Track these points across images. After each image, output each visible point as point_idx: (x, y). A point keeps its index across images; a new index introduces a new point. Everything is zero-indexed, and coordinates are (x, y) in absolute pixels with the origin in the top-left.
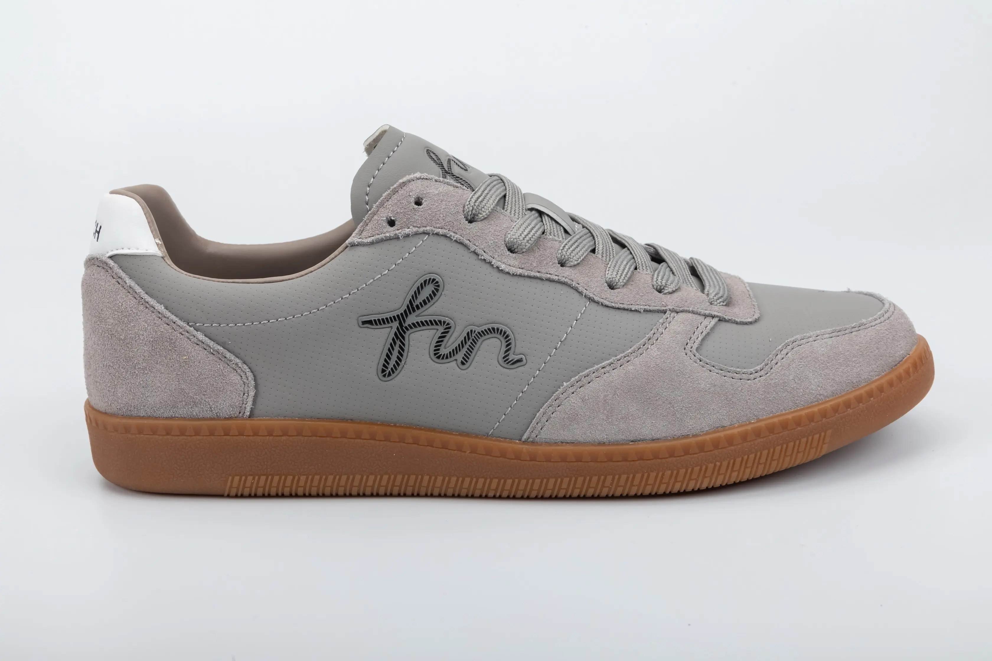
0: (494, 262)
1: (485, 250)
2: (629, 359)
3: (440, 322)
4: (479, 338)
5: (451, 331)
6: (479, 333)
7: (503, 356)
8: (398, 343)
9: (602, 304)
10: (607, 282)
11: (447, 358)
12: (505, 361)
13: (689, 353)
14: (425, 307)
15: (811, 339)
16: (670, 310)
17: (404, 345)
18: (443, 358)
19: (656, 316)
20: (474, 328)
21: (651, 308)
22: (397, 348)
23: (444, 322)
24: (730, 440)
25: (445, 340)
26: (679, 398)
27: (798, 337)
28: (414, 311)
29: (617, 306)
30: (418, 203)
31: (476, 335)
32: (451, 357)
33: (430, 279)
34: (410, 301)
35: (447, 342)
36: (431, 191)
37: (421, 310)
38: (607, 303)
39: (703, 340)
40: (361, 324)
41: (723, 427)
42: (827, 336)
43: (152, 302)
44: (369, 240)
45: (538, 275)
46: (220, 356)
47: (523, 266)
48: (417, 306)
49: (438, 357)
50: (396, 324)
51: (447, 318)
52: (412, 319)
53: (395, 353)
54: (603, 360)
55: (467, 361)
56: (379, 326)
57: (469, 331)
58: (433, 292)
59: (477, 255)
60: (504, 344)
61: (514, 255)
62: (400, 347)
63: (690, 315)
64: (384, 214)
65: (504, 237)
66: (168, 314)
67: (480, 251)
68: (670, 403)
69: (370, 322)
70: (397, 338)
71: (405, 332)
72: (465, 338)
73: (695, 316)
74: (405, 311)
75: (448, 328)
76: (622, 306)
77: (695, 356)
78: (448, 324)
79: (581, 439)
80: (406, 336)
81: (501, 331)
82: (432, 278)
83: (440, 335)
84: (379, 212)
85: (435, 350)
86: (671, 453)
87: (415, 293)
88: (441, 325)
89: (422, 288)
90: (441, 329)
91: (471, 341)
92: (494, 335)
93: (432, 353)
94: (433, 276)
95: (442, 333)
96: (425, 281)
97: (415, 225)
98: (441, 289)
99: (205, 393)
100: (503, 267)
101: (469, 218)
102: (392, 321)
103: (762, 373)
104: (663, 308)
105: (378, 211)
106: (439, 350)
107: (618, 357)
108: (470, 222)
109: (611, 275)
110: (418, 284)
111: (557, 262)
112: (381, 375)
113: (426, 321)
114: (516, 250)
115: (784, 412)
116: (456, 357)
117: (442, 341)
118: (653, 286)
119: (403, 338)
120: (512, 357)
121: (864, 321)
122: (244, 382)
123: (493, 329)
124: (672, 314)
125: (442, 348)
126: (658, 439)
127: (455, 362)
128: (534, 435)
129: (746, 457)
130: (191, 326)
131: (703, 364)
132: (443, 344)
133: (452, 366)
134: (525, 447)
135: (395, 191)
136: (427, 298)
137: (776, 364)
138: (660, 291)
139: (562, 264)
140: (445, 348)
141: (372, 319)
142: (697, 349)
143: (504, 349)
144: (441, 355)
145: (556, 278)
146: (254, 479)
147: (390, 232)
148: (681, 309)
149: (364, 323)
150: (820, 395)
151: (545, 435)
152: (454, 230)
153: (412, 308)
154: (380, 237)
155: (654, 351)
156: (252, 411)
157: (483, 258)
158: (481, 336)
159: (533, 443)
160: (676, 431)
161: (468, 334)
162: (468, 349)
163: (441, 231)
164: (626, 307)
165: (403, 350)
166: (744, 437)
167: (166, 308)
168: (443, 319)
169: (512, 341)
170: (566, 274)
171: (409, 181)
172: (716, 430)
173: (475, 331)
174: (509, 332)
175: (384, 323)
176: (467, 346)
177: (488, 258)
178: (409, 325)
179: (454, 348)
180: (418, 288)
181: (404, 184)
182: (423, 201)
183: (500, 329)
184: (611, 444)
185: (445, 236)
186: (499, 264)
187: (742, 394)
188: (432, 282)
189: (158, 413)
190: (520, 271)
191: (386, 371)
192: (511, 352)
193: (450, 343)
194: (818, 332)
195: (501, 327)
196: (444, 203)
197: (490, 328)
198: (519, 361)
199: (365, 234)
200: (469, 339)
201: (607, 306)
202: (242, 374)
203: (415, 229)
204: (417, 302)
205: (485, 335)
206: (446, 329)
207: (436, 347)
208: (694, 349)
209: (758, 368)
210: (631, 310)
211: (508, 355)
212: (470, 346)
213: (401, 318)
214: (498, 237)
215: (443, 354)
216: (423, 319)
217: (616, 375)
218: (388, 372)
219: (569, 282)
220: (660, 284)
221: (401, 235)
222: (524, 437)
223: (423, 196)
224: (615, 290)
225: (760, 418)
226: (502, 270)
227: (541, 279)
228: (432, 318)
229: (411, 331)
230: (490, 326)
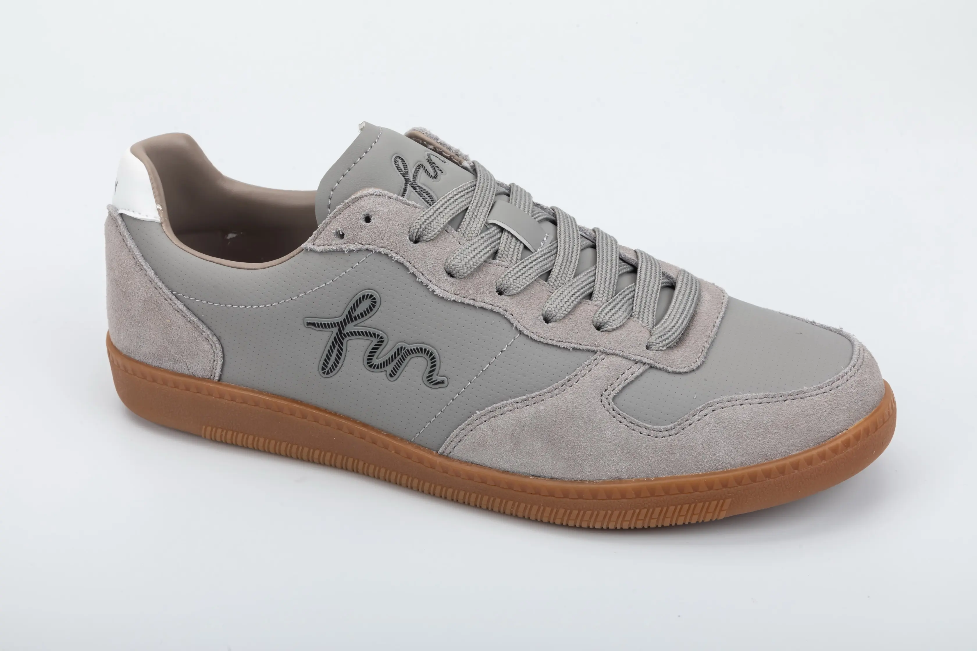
0: (430, 285)
1: (424, 273)
2: (543, 398)
3: (374, 334)
4: (408, 355)
5: (384, 344)
6: (408, 350)
7: (428, 375)
8: (337, 347)
9: (531, 338)
10: (543, 315)
11: (378, 368)
12: (428, 381)
13: (604, 400)
14: (362, 319)
15: (738, 402)
16: (600, 351)
17: (342, 349)
18: (374, 368)
19: (584, 355)
20: (404, 345)
21: (581, 347)
22: (335, 351)
23: (378, 336)
24: (623, 494)
25: (378, 351)
26: (583, 444)
27: (725, 398)
28: (352, 321)
29: (546, 341)
30: (368, 219)
31: (405, 351)
32: (381, 367)
33: (368, 295)
34: (349, 312)
35: (380, 354)
36: (381, 209)
37: (359, 321)
38: (535, 337)
39: (624, 388)
40: (306, 324)
41: (621, 479)
42: (757, 401)
43: (146, 266)
44: (322, 249)
45: (471, 302)
46: (195, 325)
47: (458, 293)
48: (355, 317)
49: (370, 366)
50: (335, 330)
51: (381, 332)
52: (350, 328)
53: (334, 356)
54: (519, 395)
55: (395, 375)
56: (321, 329)
57: (400, 347)
58: (370, 307)
59: (416, 277)
60: (430, 365)
61: (452, 280)
62: (338, 350)
63: (620, 359)
64: (335, 226)
65: (444, 262)
66: (156, 280)
67: (417, 274)
68: (573, 448)
69: (313, 324)
70: (336, 342)
71: (343, 339)
72: (395, 353)
73: (624, 361)
74: (344, 320)
75: (381, 341)
76: (550, 342)
77: (609, 404)
78: (381, 338)
79: (488, 463)
80: (344, 342)
81: (428, 352)
82: (370, 294)
83: (373, 347)
84: (331, 224)
85: (368, 359)
86: (566, 494)
87: (354, 304)
88: (375, 337)
89: (360, 302)
90: (375, 341)
91: (400, 356)
92: (421, 354)
93: (365, 361)
94: (371, 292)
95: (376, 345)
96: (363, 296)
97: (360, 242)
98: (377, 305)
99: (183, 354)
100: (438, 291)
101: (414, 239)
102: (332, 327)
103: (672, 432)
104: (595, 349)
105: (330, 222)
106: (371, 359)
107: (533, 395)
108: (416, 242)
109: (550, 307)
110: (357, 298)
111: (496, 290)
112: (321, 372)
113: (362, 332)
114: (455, 276)
115: (684, 474)
116: (386, 368)
117: (375, 352)
118: (593, 322)
119: (342, 344)
120: (434, 378)
121: (805, 388)
122: (214, 351)
123: (421, 349)
124: (603, 356)
125: (374, 358)
126: (557, 479)
127: (384, 373)
128: (447, 451)
129: (637, 511)
130: (174, 295)
131: (615, 414)
132: (376, 355)
133: (381, 376)
134: (439, 460)
135: (348, 206)
136: (365, 312)
137: (690, 425)
138: (598, 328)
139: (500, 293)
140: (377, 358)
141: (316, 322)
142: (614, 398)
143: (429, 369)
144: (373, 364)
145: (490, 307)
146: (222, 431)
147: (338, 244)
148: (612, 352)
149: (309, 324)
150: (727, 463)
151: (457, 453)
152: (396, 251)
153: (350, 318)
154: (327, 248)
155: (569, 394)
156: (220, 376)
157: (420, 280)
158: (410, 353)
159: (447, 457)
160: (574, 474)
161: (398, 349)
162: (397, 363)
163: (382, 250)
164: (555, 343)
165: (341, 354)
166: (638, 493)
167: (156, 274)
168: (377, 332)
169: (438, 363)
170: (501, 303)
171: (361, 197)
172: (613, 481)
173: (405, 348)
174: (435, 354)
175: (326, 327)
176: (396, 361)
177: (425, 281)
178: (347, 333)
179: (385, 360)
180: (357, 301)
181: (357, 199)
182: (372, 218)
183: (427, 350)
184: (514, 474)
185: (387, 255)
186: (435, 288)
187: (645, 450)
188: (370, 297)
189: (149, 362)
190: (454, 297)
191: (326, 369)
192: (435, 373)
193: (381, 355)
194: (749, 394)
195: (428, 348)
196: (391, 222)
197: (419, 348)
198: (443, 382)
199: (317, 241)
200: (399, 354)
201: (535, 341)
202: (212, 344)
203: (359, 246)
204: (355, 314)
205: (413, 353)
206: (379, 342)
207: (369, 356)
208: (611, 398)
209: (669, 427)
210: (560, 348)
211: (431, 376)
212: (399, 361)
213: (341, 325)
214: (439, 261)
215: (375, 364)
216: (360, 329)
217: (527, 412)
218: (327, 370)
219: (502, 312)
220: (601, 320)
221: (345, 250)
222: (440, 451)
223: (373, 213)
224: (549, 324)
225: (659, 476)
226: (437, 294)
227: (474, 306)
228: (368, 330)
229: (348, 338)
230: (419, 346)
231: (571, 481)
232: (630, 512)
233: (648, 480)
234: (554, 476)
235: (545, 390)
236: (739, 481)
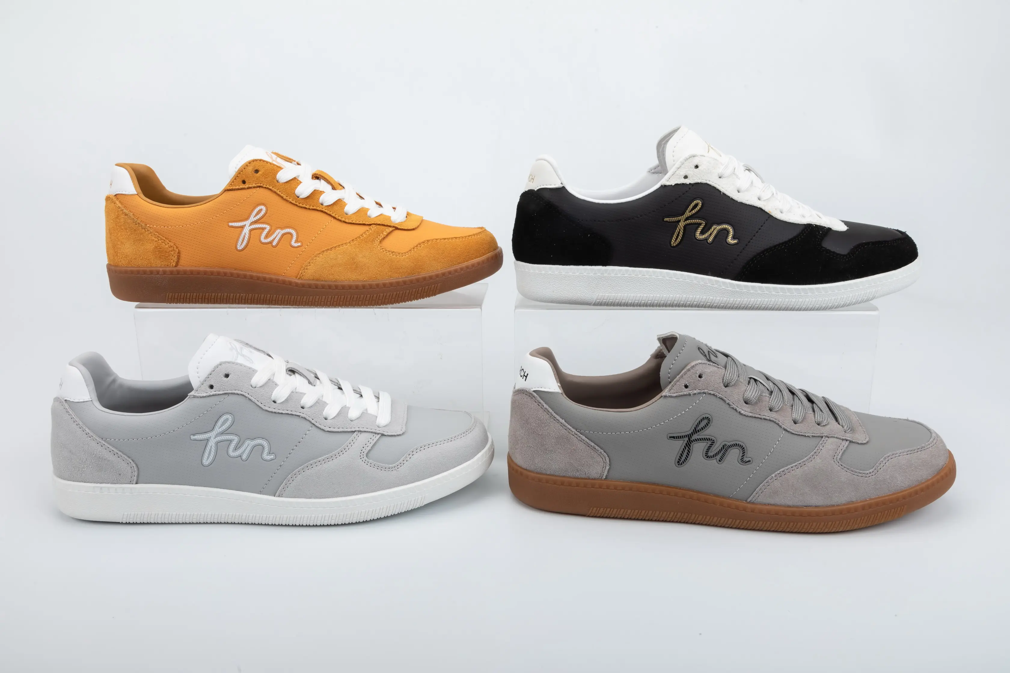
0: (738, 409)
1: (733, 403)
2: (805, 463)
4: (729, 448)
5: (714, 444)
6: (729, 446)
7: (741, 458)
8: (687, 448)
9: (791, 433)
10: (793, 420)
11: (712, 457)
12: (742, 461)
13: (835, 461)
14: (702, 431)
15: (897, 455)
16: (825, 436)
17: (690, 450)
18: (710, 458)
19: (818, 439)
20: (726, 443)
21: (815, 435)
22: (686, 451)
24: (856, 509)
25: (711, 448)
26: (830, 485)
27: (891, 453)
28: (696, 433)
29: (798, 434)
30: (700, 376)
31: (728, 447)
32: (714, 457)
33: (706, 417)
34: (695, 428)
35: (712, 450)
36: (706, 371)
37: (700, 432)
38: (794, 432)
39: (843, 454)
40: (669, 437)
41: (852, 501)
42: (905, 453)
43: (558, 417)
44: (675, 395)
45: (759, 416)
46: (592, 448)
47: (752, 412)
48: (698, 430)
49: (707, 457)
50: (687, 439)
51: (713, 437)
52: (695, 437)
53: (685, 454)
54: (791, 463)
55: (722, 460)
56: (678, 440)
57: (724, 444)
58: (707, 423)
59: (730, 405)
60: (742, 452)
61: (747, 405)
62: (688, 450)
63: (835, 439)
64: (683, 382)
65: (742, 396)
66: (566, 425)
67: (731, 404)
68: (826, 488)
69: (674, 437)
70: (687, 446)
71: (691, 444)
72: (722, 448)
73: (838, 440)
74: (692, 433)
75: (713, 442)
76: (801, 434)
77: (838, 463)
78: (713, 440)
79: (778, 503)
81: (740, 445)
82: (707, 417)
83: (709, 446)
84: (680, 381)
85: (706, 453)
86: (826, 514)
87: (698, 423)
88: (710, 440)
89: (701, 421)
90: (710, 443)
91: (724, 449)
92: (736, 447)
93: (704, 454)
94: (707, 416)
95: (710, 445)
96: (703, 418)
97: (699, 388)
98: (711, 422)
99: (583, 466)
100: (742, 412)
101: (725, 385)
102: (685, 437)
103: (873, 474)
104: (821, 435)
105: (679, 380)
106: (708, 453)
107: (800, 462)
108: (726, 387)
109: (795, 416)
110: (699, 419)
111: (768, 409)
112: (677, 464)
113: (702, 438)
114: (748, 403)
115: (884, 495)
116: (717, 457)
117: (710, 449)
118: (816, 422)
119: (690, 446)
120: (746, 459)
122: (603, 461)
123: (736, 444)
124: (826, 438)
125: (709, 452)
126: (818, 506)
127: (716, 460)
128: (754, 500)
129: (863, 518)
130: (578, 432)
131: (843, 468)
132: (710, 450)
133: (714, 462)
134: (749, 505)
135: (689, 370)
136: (704, 427)
137: (880, 469)
138: (819, 426)
139: (771, 410)
140: (711, 452)
141: (675, 436)
142: (840, 459)
143: (741, 455)
144: (709, 456)
145: (768, 418)
146: (604, 509)
147: (686, 391)
148: (831, 436)
149: (670, 437)
151: (760, 500)
152: (718, 392)
153: (695, 431)
154: (681, 394)
155: (818, 460)
156: (606, 476)
157: (732, 407)
158: (730, 447)
159: (753, 503)
160: (828, 502)
161: (723, 446)
162: (723, 454)
163: (712, 392)
164: (803, 434)
165: (689, 452)
166: (863, 508)
167: (565, 421)
168: (711, 437)
169: (746, 451)
170: (773, 416)
171: (696, 365)
172: (848, 503)
173: (727, 445)
174: (744, 446)
175: (681, 438)
176: (722, 452)
177: (735, 407)
178: (693, 440)
179: (716, 453)
180: (699, 421)
181: (693, 366)
182: (703, 376)
184: (793, 507)
185: (714, 395)
186: (740, 410)
187: (862, 484)
189: (557, 474)
190: (751, 414)
191: (680, 462)
192: (745, 457)
193: (713, 450)
194: (902, 451)
195: (740, 443)
196: (713, 377)
198: (749, 461)
199: (672, 391)
200: (723, 448)
201: (793, 434)
202: (603, 457)
203: (699, 391)
204: (699, 428)
205: (732, 447)
206: (712, 443)
207: (706, 451)
208: (838, 459)
209: (871, 471)
210: (805, 436)
211: (743, 458)
212: (724, 452)
213: (689, 436)
214: (740, 396)
217: (798, 471)
218: (681, 463)
219: (775, 420)
220: (819, 421)
221: (691, 394)
222: (749, 500)
223: (703, 373)
224: (797, 425)
225: (872, 498)
226: (742, 414)
227: (761, 418)
228: (705, 437)
229: (694, 443)
230: (735, 443)
231: (827, 506)
232: (859, 519)
233: (866, 501)
234: (817, 504)
235: (805, 459)
236: (910, 495)
